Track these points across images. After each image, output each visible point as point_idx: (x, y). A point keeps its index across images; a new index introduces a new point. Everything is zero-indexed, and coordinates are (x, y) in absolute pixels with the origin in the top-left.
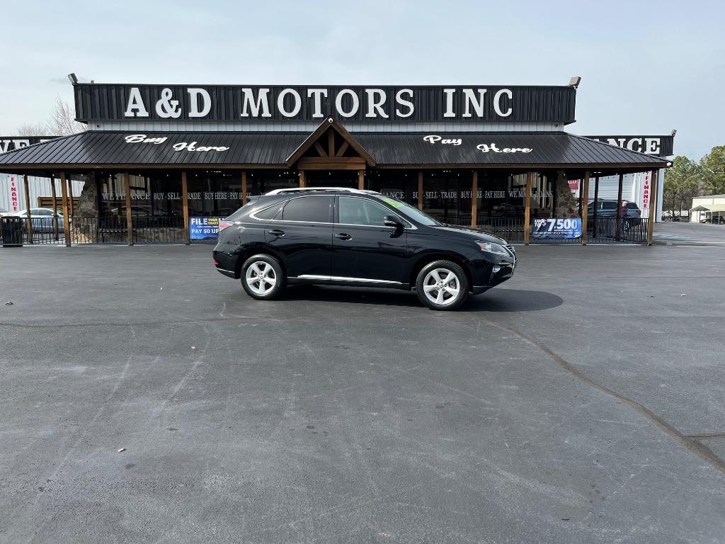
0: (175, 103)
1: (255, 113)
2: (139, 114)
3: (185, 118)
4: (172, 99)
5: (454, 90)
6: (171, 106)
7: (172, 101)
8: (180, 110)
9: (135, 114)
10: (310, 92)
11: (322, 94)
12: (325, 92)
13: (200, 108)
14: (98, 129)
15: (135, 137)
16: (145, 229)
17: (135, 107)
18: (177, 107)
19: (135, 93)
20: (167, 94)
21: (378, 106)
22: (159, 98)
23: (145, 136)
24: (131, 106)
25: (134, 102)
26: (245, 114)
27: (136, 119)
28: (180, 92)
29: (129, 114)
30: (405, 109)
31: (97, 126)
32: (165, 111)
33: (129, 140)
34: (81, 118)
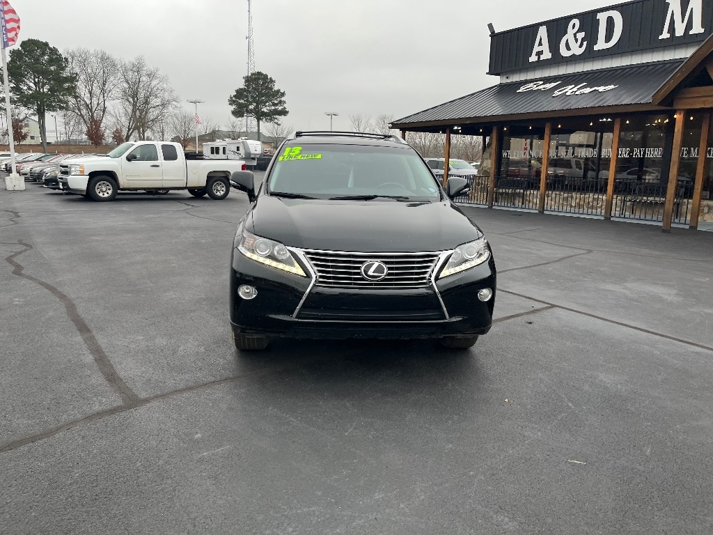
0: (581, 35)
1: (680, 31)
2: (542, 58)
3: (590, 55)
4: (579, 31)
6: (577, 40)
7: (578, 34)
8: (585, 43)
9: (539, 58)
13: (608, 38)
14: (507, 81)
15: (531, 85)
17: (540, 49)
18: (583, 40)
19: (543, 32)
20: (574, 26)
22: (566, 32)
23: (541, 82)
24: (536, 49)
25: (540, 44)
26: (665, 35)
27: (541, 64)
28: (588, 20)
29: (533, 58)
31: (507, 78)
32: (568, 48)
33: (522, 89)
34: (493, 71)
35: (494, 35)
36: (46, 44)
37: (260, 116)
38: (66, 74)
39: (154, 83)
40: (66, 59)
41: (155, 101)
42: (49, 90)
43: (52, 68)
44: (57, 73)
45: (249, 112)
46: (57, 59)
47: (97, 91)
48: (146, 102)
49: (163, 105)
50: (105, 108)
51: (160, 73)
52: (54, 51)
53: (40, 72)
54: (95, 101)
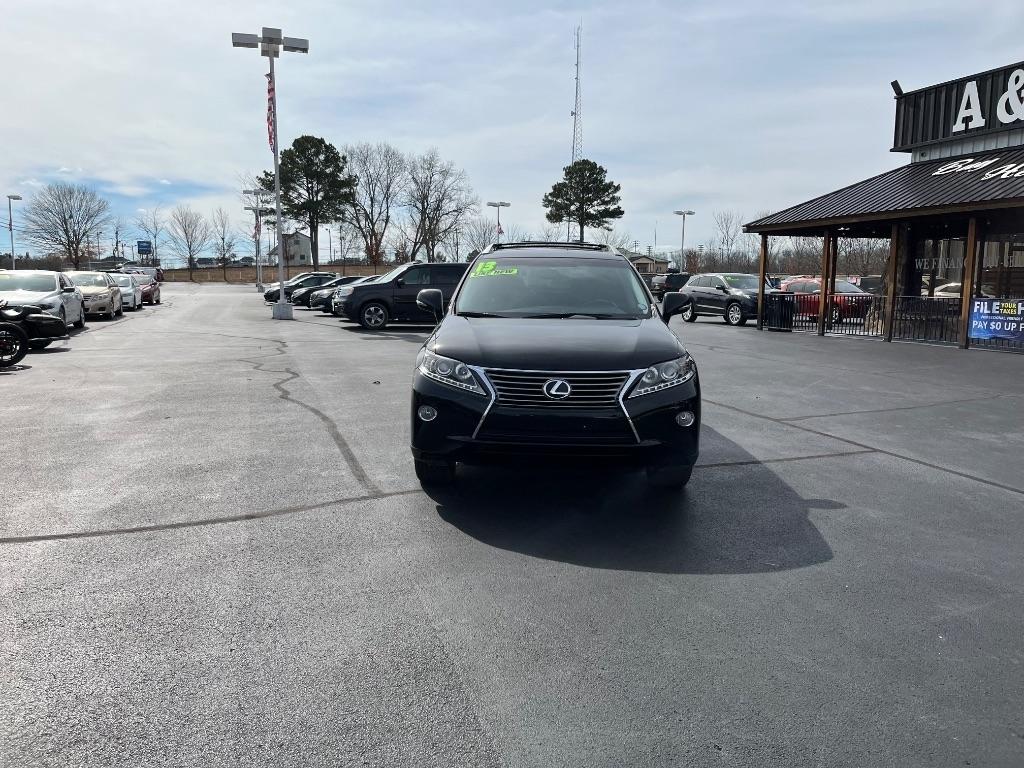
2: (972, 125)
6: (1021, 100)
7: (1022, 91)
9: (967, 126)
14: (923, 159)
15: (955, 164)
17: (967, 113)
19: (971, 89)
20: (1017, 80)
22: (1005, 89)
23: (970, 160)
24: (963, 113)
25: (968, 106)
27: (969, 135)
29: (959, 127)
31: (922, 155)
32: (1010, 111)
33: (940, 171)
34: (899, 146)
35: (901, 97)
36: (322, 141)
37: (584, 219)
38: (342, 176)
39: (448, 182)
40: (344, 158)
41: (449, 206)
42: (323, 198)
43: (328, 171)
44: (334, 175)
45: (570, 214)
46: (333, 158)
47: (380, 197)
48: (438, 208)
49: (459, 211)
50: (388, 217)
51: (456, 169)
52: (330, 149)
53: (313, 175)
54: (376, 210)
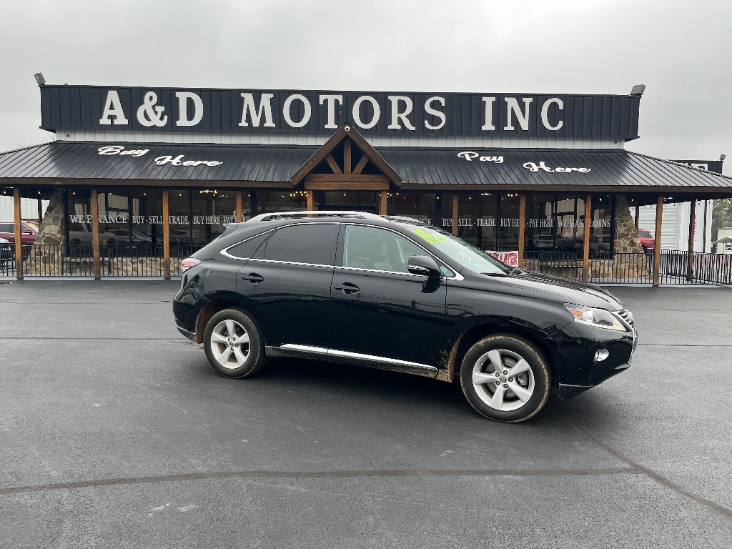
0: (160, 109)
1: (256, 123)
2: (116, 122)
3: (171, 128)
4: (157, 104)
5: (494, 99)
6: (156, 113)
7: (156, 107)
8: (166, 117)
9: (112, 122)
10: (322, 98)
11: (337, 102)
12: (340, 98)
13: (190, 116)
14: (67, 139)
15: (110, 148)
16: (120, 259)
17: (112, 113)
18: (163, 113)
19: (113, 96)
20: (151, 98)
21: (403, 116)
22: (142, 103)
23: (123, 148)
24: (107, 112)
25: (112, 108)
26: (243, 123)
27: (113, 128)
28: (167, 97)
29: (105, 121)
30: (435, 121)
31: (68, 135)
32: (147, 118)
33: (102, 152)
34: (45, 126)
35: (43, 87)
